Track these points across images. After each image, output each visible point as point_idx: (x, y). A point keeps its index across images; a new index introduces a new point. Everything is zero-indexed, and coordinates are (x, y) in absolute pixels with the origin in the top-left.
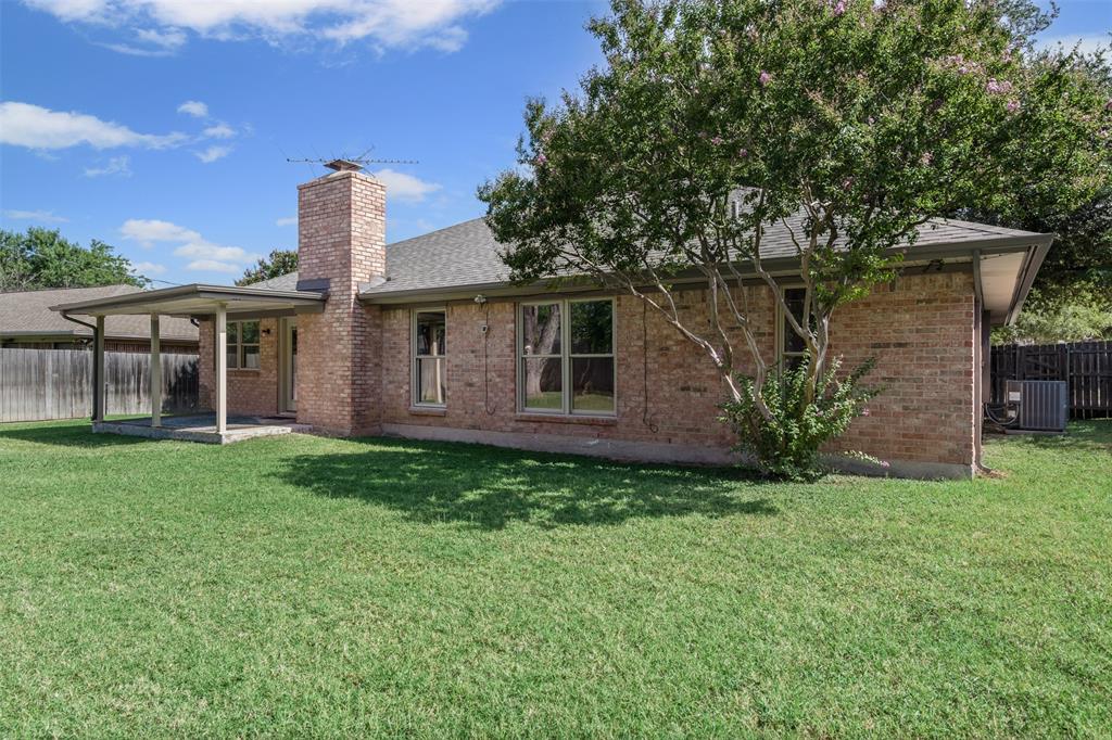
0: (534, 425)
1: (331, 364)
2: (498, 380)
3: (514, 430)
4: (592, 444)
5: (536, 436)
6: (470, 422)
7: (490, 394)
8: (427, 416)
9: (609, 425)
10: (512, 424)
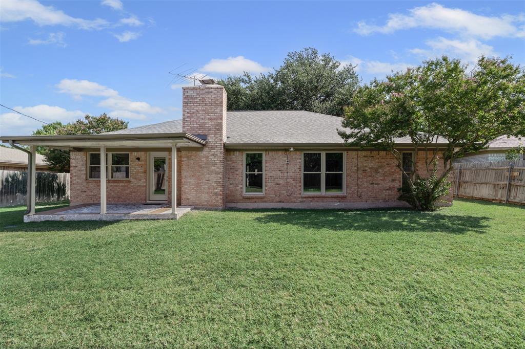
0: (310, 199)
1: (208, 176)
2: (293, 182)
3: (301, 202)
4: (337, 205)
5: (312, 204)
6: (278, 200)
7: (289, 188)
8: (254, 198)
9: (344, 198)
10: (300, 199)
